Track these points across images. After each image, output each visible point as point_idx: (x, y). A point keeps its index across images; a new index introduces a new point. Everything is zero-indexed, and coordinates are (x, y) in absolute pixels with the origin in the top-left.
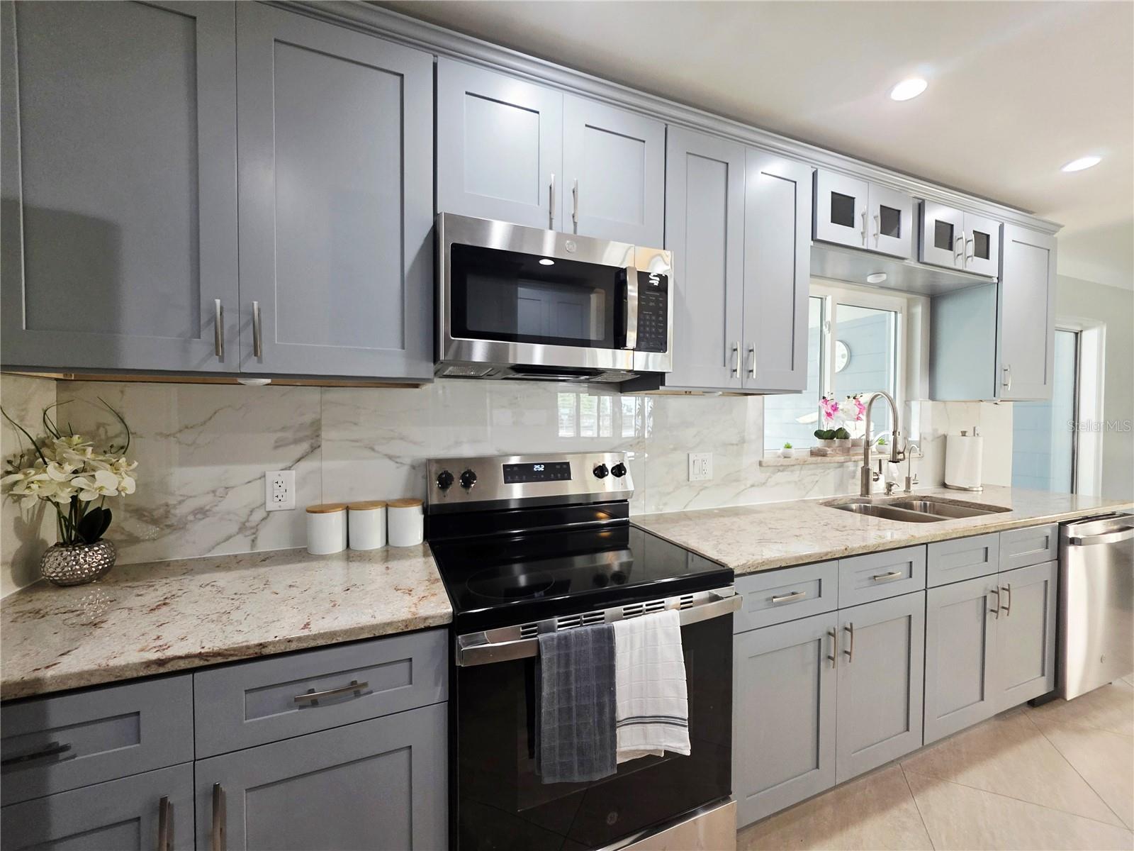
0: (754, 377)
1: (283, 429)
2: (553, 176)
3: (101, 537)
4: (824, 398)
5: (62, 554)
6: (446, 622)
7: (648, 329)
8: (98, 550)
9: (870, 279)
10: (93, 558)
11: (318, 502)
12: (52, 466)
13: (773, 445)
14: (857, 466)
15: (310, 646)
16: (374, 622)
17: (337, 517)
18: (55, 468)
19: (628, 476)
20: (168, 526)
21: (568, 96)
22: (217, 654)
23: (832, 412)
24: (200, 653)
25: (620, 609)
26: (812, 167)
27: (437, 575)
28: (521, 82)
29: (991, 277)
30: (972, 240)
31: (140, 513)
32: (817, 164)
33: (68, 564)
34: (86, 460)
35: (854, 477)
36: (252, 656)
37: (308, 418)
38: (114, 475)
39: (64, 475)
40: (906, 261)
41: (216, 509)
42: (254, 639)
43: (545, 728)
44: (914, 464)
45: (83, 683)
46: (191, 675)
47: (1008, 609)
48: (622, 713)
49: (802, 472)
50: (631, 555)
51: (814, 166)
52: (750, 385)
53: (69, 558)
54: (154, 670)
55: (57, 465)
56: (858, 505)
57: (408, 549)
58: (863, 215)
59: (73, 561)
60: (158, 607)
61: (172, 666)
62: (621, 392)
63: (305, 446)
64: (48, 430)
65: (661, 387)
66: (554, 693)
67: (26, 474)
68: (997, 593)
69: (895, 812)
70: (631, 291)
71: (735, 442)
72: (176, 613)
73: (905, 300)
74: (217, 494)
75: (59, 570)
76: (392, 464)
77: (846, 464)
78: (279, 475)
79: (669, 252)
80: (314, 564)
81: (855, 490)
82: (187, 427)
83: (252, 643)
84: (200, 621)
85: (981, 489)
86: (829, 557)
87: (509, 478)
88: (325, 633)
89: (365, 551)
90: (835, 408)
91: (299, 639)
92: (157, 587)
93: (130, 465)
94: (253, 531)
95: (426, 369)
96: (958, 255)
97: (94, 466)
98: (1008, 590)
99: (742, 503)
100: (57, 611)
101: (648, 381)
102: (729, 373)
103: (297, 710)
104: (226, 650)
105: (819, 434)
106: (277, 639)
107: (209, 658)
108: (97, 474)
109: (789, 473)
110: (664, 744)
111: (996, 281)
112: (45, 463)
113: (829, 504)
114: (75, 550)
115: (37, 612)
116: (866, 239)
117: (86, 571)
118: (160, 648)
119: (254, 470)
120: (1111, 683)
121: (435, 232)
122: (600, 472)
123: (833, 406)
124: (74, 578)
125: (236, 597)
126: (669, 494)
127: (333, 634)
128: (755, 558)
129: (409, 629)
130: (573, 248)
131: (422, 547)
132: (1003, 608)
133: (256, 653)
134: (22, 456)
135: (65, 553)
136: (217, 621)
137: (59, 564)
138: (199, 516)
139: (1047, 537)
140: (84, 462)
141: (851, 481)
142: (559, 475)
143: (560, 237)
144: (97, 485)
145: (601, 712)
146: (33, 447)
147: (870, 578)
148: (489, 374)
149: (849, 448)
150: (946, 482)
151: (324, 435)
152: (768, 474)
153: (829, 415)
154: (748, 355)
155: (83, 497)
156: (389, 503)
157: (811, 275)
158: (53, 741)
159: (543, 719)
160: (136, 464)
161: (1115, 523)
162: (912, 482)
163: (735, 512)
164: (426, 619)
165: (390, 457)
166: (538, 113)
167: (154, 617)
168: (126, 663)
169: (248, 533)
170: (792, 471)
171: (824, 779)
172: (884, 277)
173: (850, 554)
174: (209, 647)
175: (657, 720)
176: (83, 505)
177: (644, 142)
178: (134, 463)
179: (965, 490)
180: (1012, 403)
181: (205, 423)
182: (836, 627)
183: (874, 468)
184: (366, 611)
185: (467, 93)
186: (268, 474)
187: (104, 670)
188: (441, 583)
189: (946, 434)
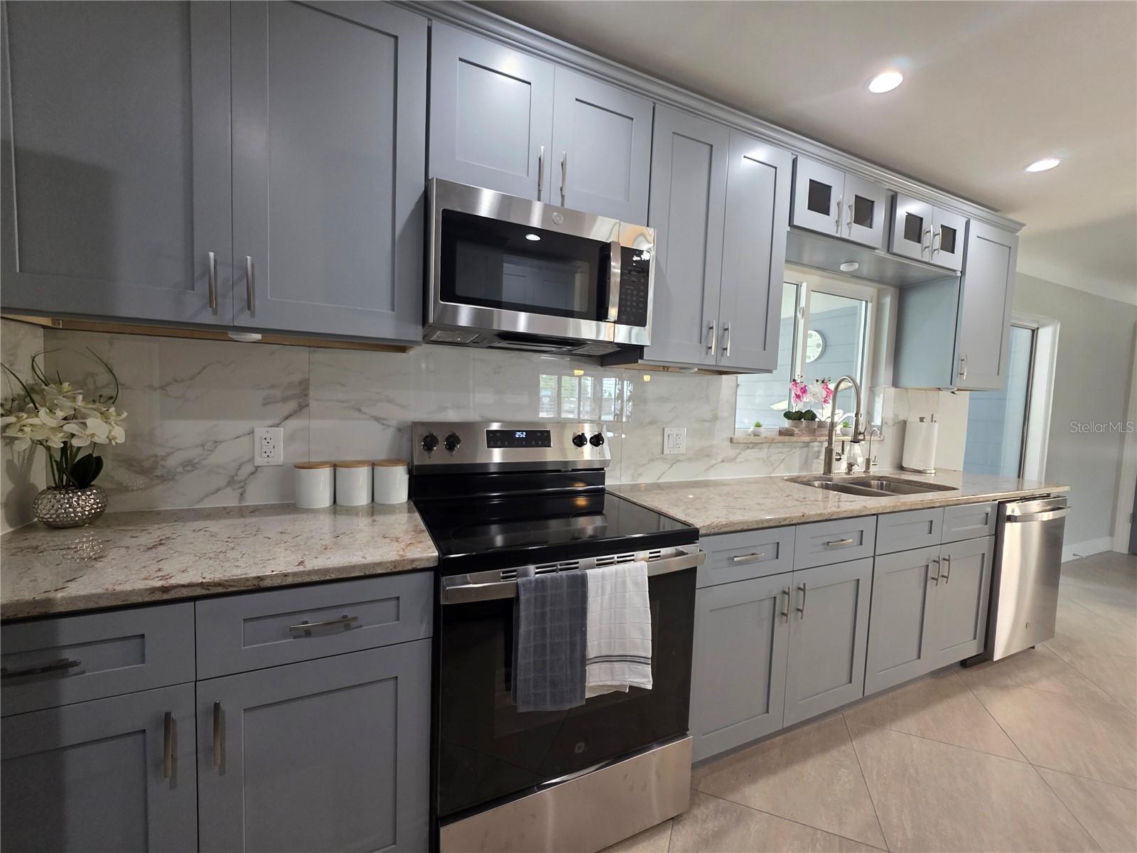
0: (728, 355)
1: (272, 386)
2: (542, 148)
3: (92, 483)
4: (794, 380)
5: (55, 497)
6: (432, 565)
7: (629, 303)
8: (90, 495)
9: (843, 267)
10: (85, 502)
11: (305, 460)
12: (43, 412)
13: (744, 423)
14: (822, 446)
15: (304, 581)
16: (365, 561)
17: (324, 475)
18: (47, 413)
19: (605, 445)
20: (157, 477)
21: (559, 69)
22: (219, 584)
23: (801, 394)
24: (202, 582)
25: (594, 560)
26: (792, 154)
27: (423, 527)
28: (515, 52)
29: (955, 271)
30: (939, 234)
31: (131, 463)
32: (796, 151)
33: (61, 506)
34: (77, 407)
35: (818, 457)
36: (250, 588)
37: (297, 377)
38: (104, 424)
39: (56, 421)
40: (876, 251)
41: (205, 462)
42: (253, 573)
43: (521, 661)
44: (875, 447)
45: (92, 605)
46: (193, 603)
47: (947, 577)
48: (592, 652)
49: (770, 449)
50: (606, 520)
51: (794, 152)
52: (725, 363)
53: (62, 501)
54: (158, 596)
55: (48, 410)
56: (820, 482)
57: (393, 506)
58: (838, 204)
59: (67, 504)
60: (155, 547)
61: (175, 593)
62: (602, 366)
63: (293, 405)
64: (36, 377)
65: (640, 361)
66: (530, 631)
67: (18, 417)
68: (939, 562)
69: (835, 753)
70: (614, 267)
72: (173, 552)
73: (876, 290)
74: (206, 448)
75: (52, 512)
76: (377, 425)
77: (812, 444)
78: (268, 432)
79: (652, 229)
80: (304, 516)
81: (819, 469)
82: (176, 381)
83: (251, 575)
84: (197, 558)
85: (934, 471)
86: (787, 522)
87: (492, 442)
88: (319, 570)
89: (352, 507)
90: (804, 390)
91: (295, 574)
92: (151, 531)
93: (120, 415)
94: (242, 484)
95: (415, 332)
96: (926, 248)
97: (83, 413)
98: (948, 560)
99: (712, 476)
100: (54, 548)
101: (627, 354)
102: (704, 349)
103: (292, 640)
104: (226, 581)
105: (788, 415)
106: (274, 573)
107: (210, 588)
108: (89, 422)
109: (758, 450)
110: (629, 680)
111: (959, 274)
112: (36, 408)
113: (794, 480)
114: (68, 494)
115: (35, 548)
116: (840, 227)
117: (80, 514)
118: (163, 578)
119: (243, 426)
120: (1033, 647)
121: (426, 197)
122: (579, 441)
123: (802, 388)
124: (67, 520)
125: (229, 540)
126: (644, 465)
127: (327, 571)
128: (719, 520)
129: (398, 570)
130: (561, 220)
131: (406, 504)
132: (943, 576)
133: (254, 585)
134: (13, 400)
135: (58, 496)
136: (215, 558)
137: (53, 507)
138: (189, 468)
139: (987, 514)
140: (75, 410)
141: (815, 461)
142: (540, 442)
143: (547, 209)
144: (89, 431)
145: (573, 650)
146: (23, 393)
147: (824, 544)
148: (475, 341)
149: (815, 429)
150: (904, 465)
151: (312, 393)
152: (738, 451)
153: (798, 397)
154: (724, 333)
155: (75, 443)
156: (375, 463)
157: (786, 261)
158: (63, 658)
159: (519, 655)
160: (125, 414)
161: (1049, 503)
162: (872, 463)
163: (705, 484)
164: (413, 561)
165: (377, 419)
166: (530, 84)
167: (151, 554)
168: (132, 589)
169: (236, 487)
170: (761, 449)
171: (773, 722)
172: (856, 266)
173: (807, 521)
174: (209, 577)
175: (623, 658)
176: (74, 450)
177: (632, 119)
178: (123, 413)
179: (919, 472)
180: (968, 392)
181: (192, 378)
182: (790, 587)
183: (837, 448)
184: (357, 553)
185: (460, 59)
186: (256, 430)
187: (111, 594)
188: (427, 534)
189: (905, 419)
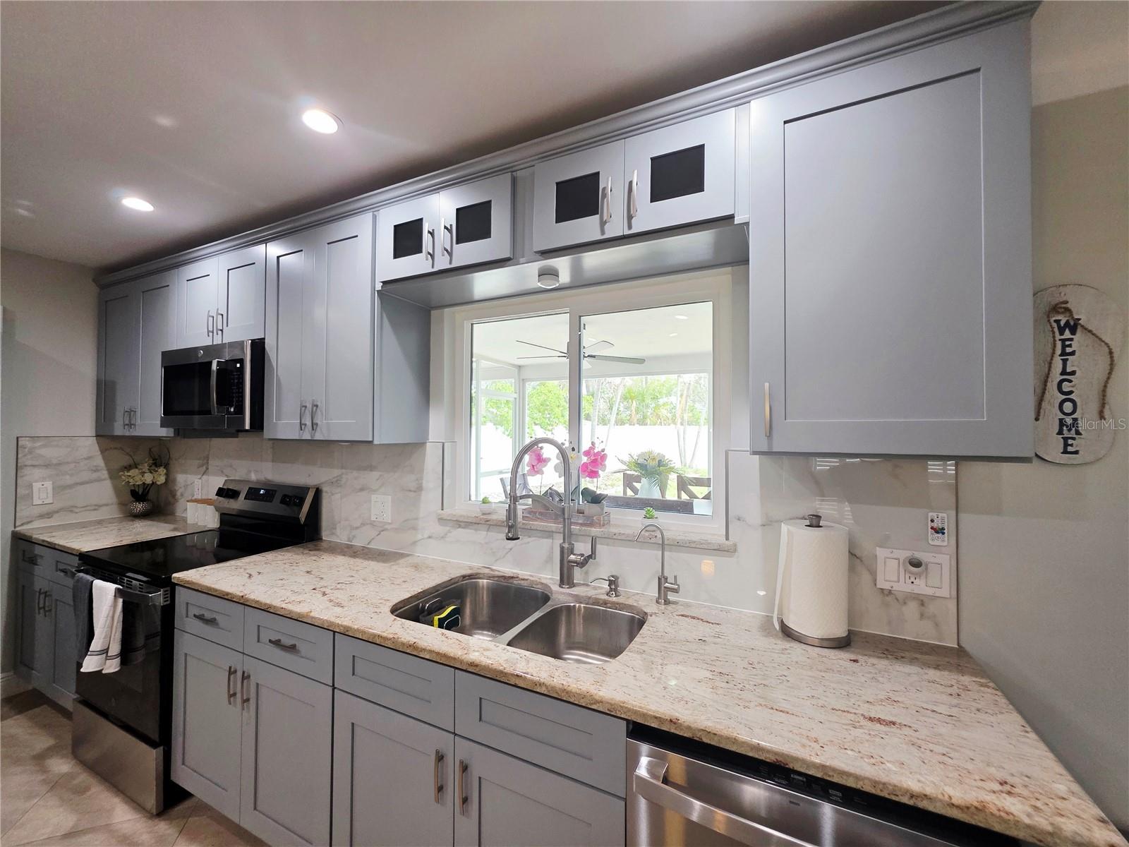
71: (412, 489)
